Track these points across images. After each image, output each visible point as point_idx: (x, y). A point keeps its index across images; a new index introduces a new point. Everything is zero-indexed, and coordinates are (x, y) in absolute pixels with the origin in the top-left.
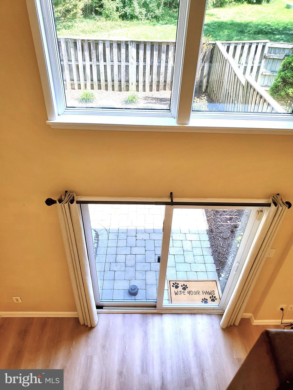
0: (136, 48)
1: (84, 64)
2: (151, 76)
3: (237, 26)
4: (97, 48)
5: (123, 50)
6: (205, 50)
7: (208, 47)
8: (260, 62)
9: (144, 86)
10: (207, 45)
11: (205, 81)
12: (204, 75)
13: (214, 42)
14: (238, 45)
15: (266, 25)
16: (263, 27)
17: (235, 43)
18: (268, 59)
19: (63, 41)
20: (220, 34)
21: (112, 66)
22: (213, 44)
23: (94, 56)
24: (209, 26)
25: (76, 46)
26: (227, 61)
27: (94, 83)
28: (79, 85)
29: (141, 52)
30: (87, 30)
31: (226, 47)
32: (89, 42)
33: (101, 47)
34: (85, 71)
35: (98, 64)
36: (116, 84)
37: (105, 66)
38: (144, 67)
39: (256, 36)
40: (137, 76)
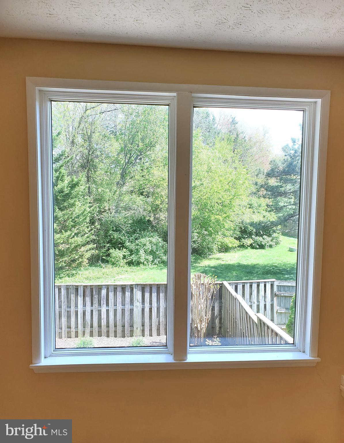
0: (141, 290)
1: (84, 309)
2: (158, 319)
3: (244, 268)
4: (100, 293)
5: (128, 294)
6: (213, 290)
7: (215, 287)
8: (272, 300)
9: (151, 330)
10: (213, 285)
11: (217, 321)
12: (216, 315)
13: (221, 282)
14: (246, 284)
15: (273, 266)
16: (270, 268)
17: (243, 283)
18: (279, 297)
19: (64, 288)
20: (228, 275)
21: (115, 311)
22: (220, 284)
23: (96, 301)
24: (216, 268)
25: (77, 293)
26: (236, 299)
27: (93, 330)
28: (77, 333)
29: (147, 295)
30: (92, 277)
31: (234, 287)
32: (92, 287)
33: (104, 292)
34: (85, 317)
35: (100, 309)
36: (119, 329)
37: (108, 311)
38: (151, 310)
39: (265, 276)
40: (142, 319)
